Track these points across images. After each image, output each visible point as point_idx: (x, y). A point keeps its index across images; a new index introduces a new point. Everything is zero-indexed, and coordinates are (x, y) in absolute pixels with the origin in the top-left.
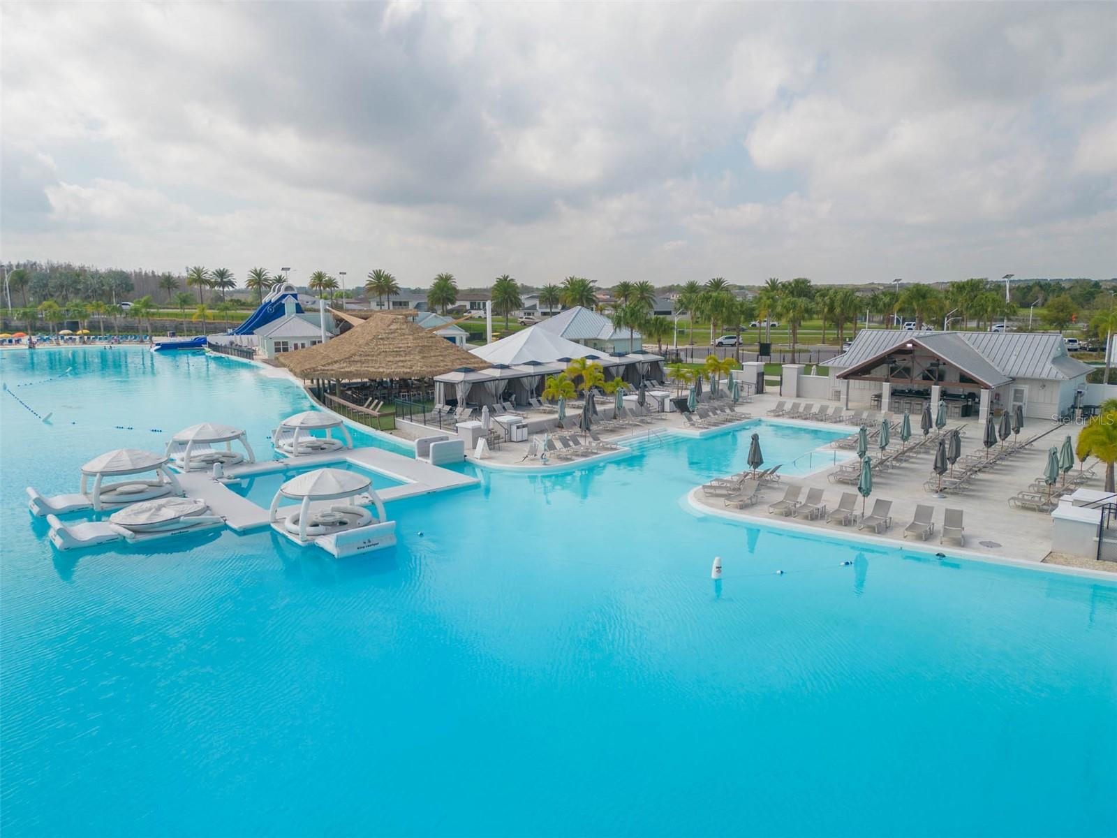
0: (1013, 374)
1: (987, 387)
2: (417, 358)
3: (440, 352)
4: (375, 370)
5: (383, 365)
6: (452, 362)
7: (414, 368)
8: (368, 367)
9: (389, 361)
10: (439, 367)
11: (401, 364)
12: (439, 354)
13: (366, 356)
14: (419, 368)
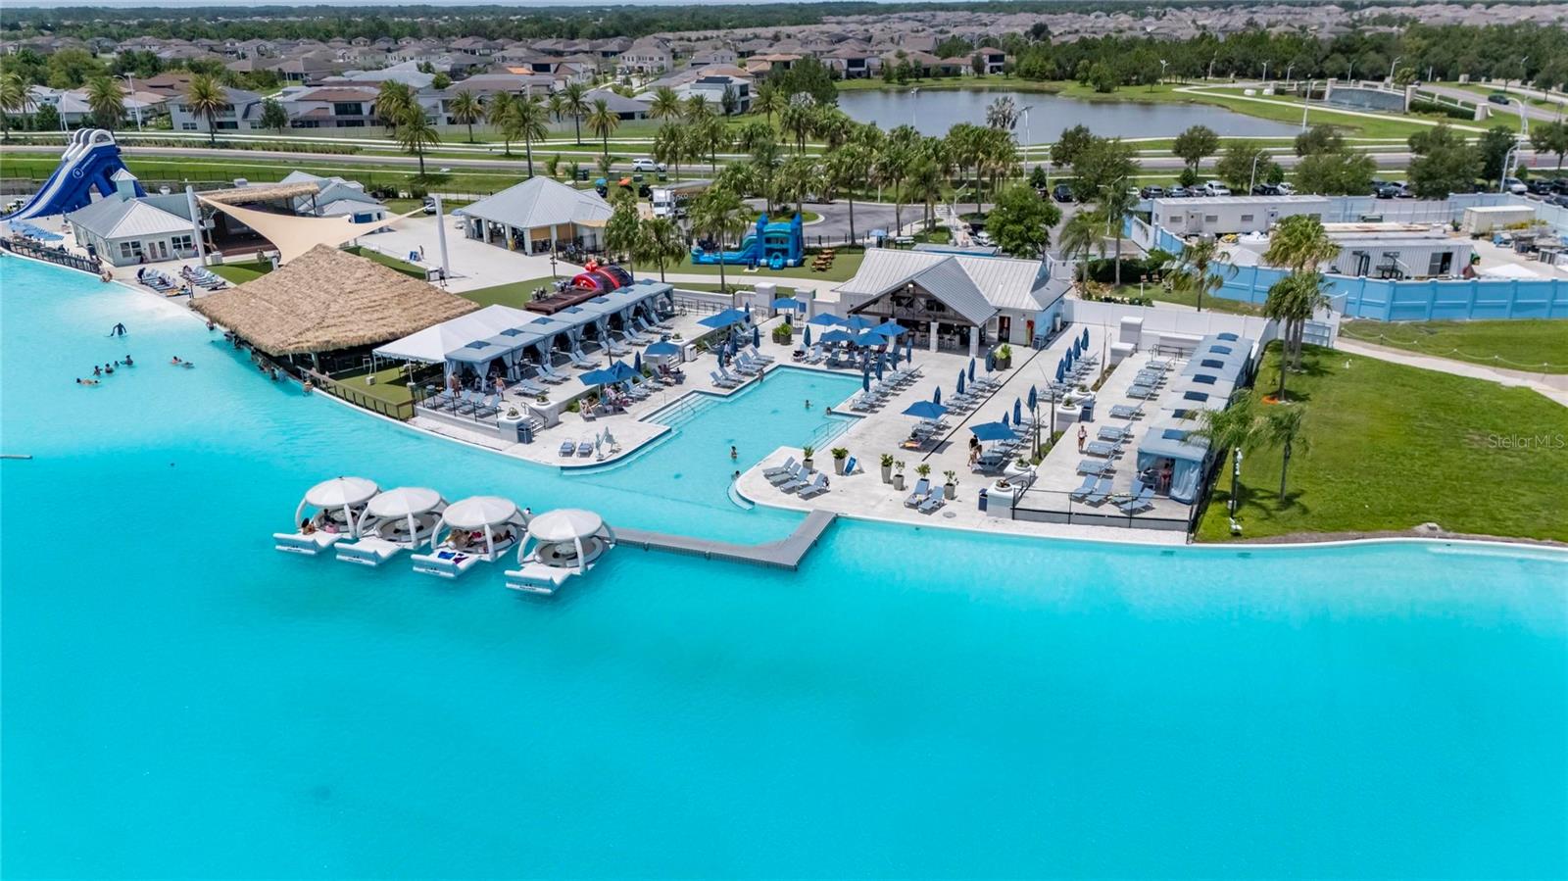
0: (999, 305)
1: (976, 326)
2: (398, 311)
3: (420, 299)
4: (355, 335)
5: (361, 327)
6: (435, 309)
7: (397, 326)
8: (346, 331)
9: (367, 321)
10: (423, 319)
11: (381, 322)
12: (418, 302)
13: (340, 317)
14: (402, 325)
